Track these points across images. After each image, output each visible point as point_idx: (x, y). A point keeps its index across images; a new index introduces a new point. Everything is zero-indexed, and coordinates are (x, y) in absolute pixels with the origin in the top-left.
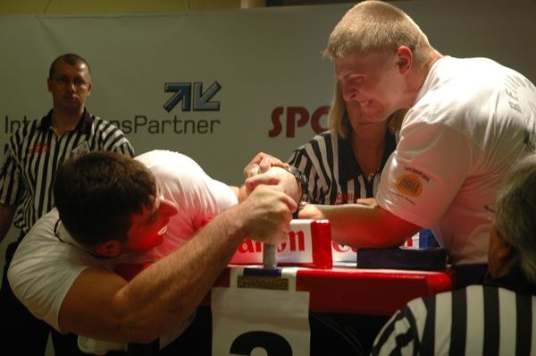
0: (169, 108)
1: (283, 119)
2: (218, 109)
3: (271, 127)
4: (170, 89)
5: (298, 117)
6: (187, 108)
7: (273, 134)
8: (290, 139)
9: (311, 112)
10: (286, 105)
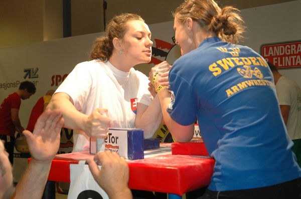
0: (25, 78)
1: (55, 79)
2: (38, 77)
3: (52, 83)
4: (25, 71)
5: (59, 78)
6: (30, 78)
7: (52, 85)
9: (62, 76)
10: (56, 74)
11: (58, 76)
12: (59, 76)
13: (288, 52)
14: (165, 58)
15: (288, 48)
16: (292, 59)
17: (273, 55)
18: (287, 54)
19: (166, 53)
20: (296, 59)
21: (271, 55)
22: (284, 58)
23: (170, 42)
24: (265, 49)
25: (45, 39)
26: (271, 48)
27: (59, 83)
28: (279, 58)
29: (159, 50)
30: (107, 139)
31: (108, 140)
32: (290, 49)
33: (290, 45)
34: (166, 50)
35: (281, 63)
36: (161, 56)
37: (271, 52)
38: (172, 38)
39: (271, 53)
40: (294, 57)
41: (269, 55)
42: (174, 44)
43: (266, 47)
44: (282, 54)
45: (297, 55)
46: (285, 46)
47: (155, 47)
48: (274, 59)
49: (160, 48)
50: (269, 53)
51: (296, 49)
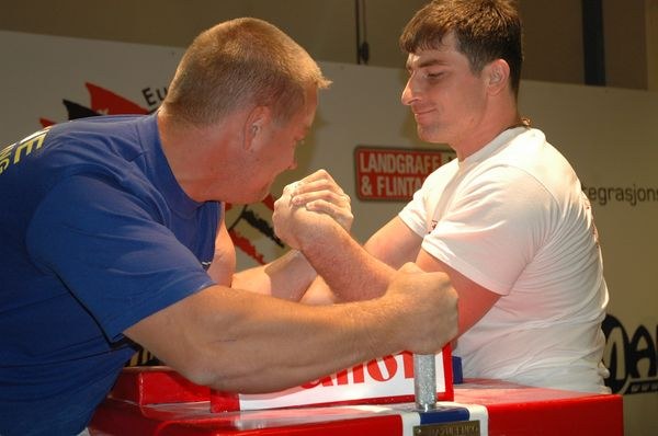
13: (401, 168)
15: (401, 161)
16: (408, 183)
18: (399, 171)
20: (414, 183)
21: (373, 170)
22: (395, 179)
26: (372, 156)
28: (387, 179)
32: (404, 162)
33: (405, 155)
35: (391, 189)
37: (372, 163)
40: (411, 180)
42: (149, 108)
43: (363, 152)
44: (392, 171)
45: (415, 176)
46: (396, 155)
48: (380, 179)
49: (103, 113)
51: (414, 164)
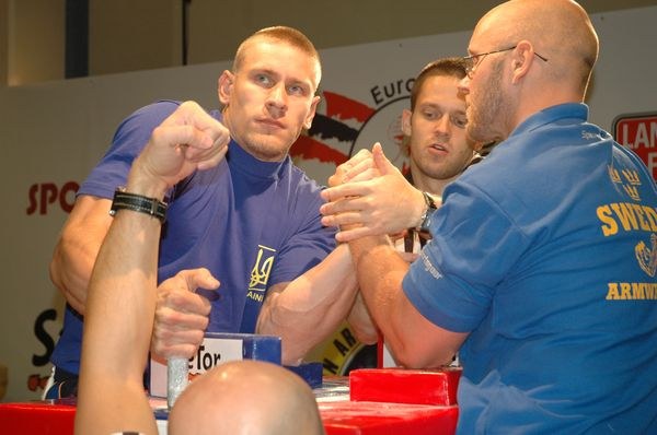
1: (38, 196)
3: (28, 204)
5: (49, 193)
7: (31, 211)
8: (44, 216)
9: (60, 187)
10: (41, 180)
11: (46, 187)
12: (52, 187)
14: (350, 144)
17: (647, 145)
19: (353, 130)
23: (364, 102)
24: (626, 127)
25: (13, 81)
27: (50, 207)
29: (337, 122)
30: (191, 360)
31: (195, 363)
34: (353, 123)
36: (341, 139)
37: (642, 136)
38: (372, 91)
39: (642, 138)
41: (636, 146)
42: (376, 107)
43: (627, 123)
47: (323, 112)
49: (336, 118)
50: (638, 140)
